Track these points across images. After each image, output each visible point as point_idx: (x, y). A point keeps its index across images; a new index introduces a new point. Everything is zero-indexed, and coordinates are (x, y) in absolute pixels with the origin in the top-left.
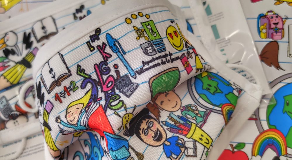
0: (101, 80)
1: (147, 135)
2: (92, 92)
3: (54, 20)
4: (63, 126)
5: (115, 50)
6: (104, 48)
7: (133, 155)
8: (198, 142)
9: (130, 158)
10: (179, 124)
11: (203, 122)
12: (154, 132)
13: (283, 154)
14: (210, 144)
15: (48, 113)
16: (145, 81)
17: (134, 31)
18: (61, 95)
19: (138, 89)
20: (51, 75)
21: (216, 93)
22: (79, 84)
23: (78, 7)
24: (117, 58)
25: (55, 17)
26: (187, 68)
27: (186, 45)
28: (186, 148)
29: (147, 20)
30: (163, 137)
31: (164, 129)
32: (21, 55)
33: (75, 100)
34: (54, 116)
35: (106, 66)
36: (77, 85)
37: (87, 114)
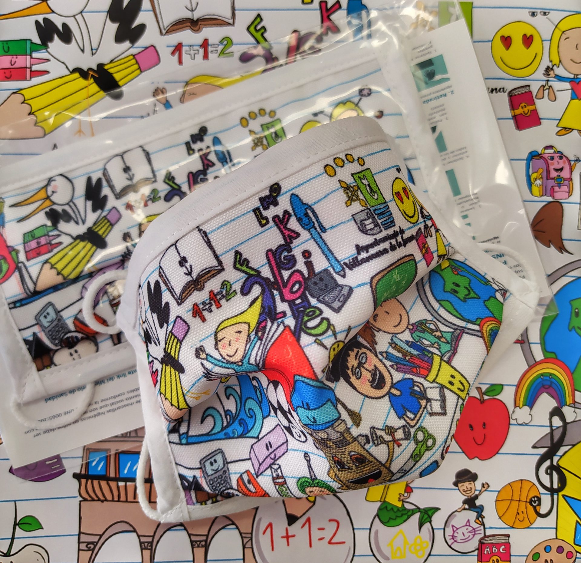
0: (279, 278)
1: (360, 378)
2: (263, 300)
3: (148, 155)
4: (212, 365)
5: (307, 225)
6: (286, 220)
7: (345, 415)
8: (448, 389)
9: (340, 421)
10: (411, 356)
11: (452, 351)
12: (370, 372)
13: (568, 404)
14: (465, 392)
15: (178, 340)
16: (363, 282)
17: (342, 190)
18: (205, 306)
19: (353, 296)
20: (184, 270)
21: (468, 298)
22: (237, 287)
23: (195, 131)
24: (309, 239)
25: (148, 148)
26: (426, 255)
27: (422, 213)
28: (429, 400)
29: (360, 168)
30: (386, 380)
31: (386, 366)
32: (84, 222)
33: (231, 315)
34: (192, 347)
35: (288, 253)
36: (234, 288)
37: (263, 342)
